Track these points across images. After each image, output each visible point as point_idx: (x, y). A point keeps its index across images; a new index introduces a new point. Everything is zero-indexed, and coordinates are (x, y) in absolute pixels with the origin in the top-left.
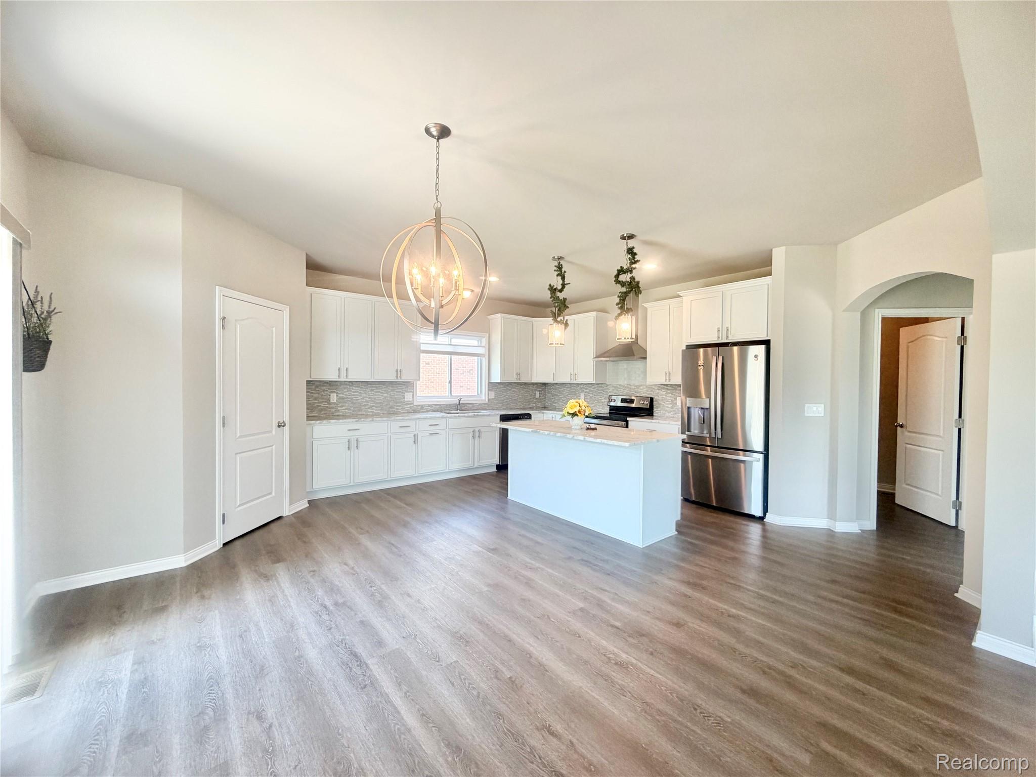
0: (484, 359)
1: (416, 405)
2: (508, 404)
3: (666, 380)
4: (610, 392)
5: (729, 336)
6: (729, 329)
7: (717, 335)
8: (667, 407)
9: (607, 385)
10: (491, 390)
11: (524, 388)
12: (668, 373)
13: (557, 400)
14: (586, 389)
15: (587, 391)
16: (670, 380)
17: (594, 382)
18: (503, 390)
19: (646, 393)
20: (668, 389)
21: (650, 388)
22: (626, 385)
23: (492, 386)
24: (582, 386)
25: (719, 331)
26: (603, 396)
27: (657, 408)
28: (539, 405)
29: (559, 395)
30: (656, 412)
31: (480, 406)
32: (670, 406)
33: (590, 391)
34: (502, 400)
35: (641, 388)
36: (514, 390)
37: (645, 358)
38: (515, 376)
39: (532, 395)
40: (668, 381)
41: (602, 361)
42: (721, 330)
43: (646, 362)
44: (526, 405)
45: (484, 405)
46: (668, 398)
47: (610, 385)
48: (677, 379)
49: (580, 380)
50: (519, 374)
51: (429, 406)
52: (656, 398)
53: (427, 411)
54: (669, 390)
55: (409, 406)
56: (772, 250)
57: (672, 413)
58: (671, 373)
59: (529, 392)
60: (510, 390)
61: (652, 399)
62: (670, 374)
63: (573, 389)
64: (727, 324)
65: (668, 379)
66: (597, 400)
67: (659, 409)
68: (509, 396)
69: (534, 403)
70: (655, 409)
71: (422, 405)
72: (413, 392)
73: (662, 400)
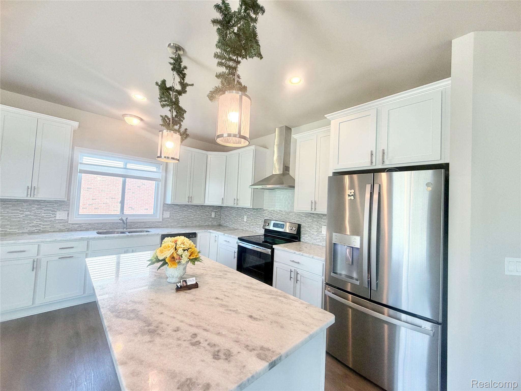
0: (160, 183)
1: (72, 224)
2: (184, 222)
3: (312, 209)
4: (266, 216)
5: (385, 160)
6: (386, 152)
7: (370, 160)
8: (313, 234)
9: (264, 210)
10: (167, 211)
11: (201, 209)
12: (314, 202)
13: (228, 220)
14: (249, 212)
15: (249, 214)
16: (315, 209)
17: (251, 207)
18: (179, 210)
19: (295, 219)
20: (314, 217)
21: (299, 215)
22: (279, 211)
23: (166, 207)
24: (245, 210)
25: (372, 154)
26: (261, 219)
27: (305, 234)
28: (215, 223)
29: (230, 215)
30: (304, 237)
31: (152, 225)
32: (315, 233)
33: (251, 214)
34: (177, 219)
35: (291, 214)
36: (191, 210)
37: (294, 187)
38: (187, 199)
39: (208, 215)
40: (313, 210)
41: (258, 188)
42: (374, 153)
43: (294, 190)
44: (202, 223)
45: (157, 223)
46: (314, 226)
47: (266, 210)
48: (323, 208)
49: (241, 205)
50: (191, 198)
51: (90, 224)
52: (303, 225)
53: (87, 230)
54: (316, 218)
55: (62, 224)
56: (451, 42)
57: (318, 241)
58: (317, 202)
59: (206, 212)
60: (186, 211)
61: (299, 226)
62: (315, 203)
63: (240, 212)
64: (383, 146)
65: (313, 207)
66: (256, 223)
67: (306, 236)
68: (185, 216)
69: (210, 222)
70: (302, 235)
71: (81, 224)
72: (69, 211)
73: (309, 227)
